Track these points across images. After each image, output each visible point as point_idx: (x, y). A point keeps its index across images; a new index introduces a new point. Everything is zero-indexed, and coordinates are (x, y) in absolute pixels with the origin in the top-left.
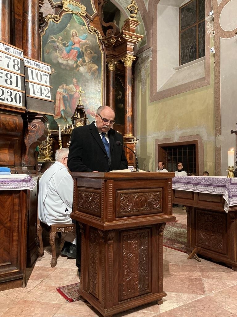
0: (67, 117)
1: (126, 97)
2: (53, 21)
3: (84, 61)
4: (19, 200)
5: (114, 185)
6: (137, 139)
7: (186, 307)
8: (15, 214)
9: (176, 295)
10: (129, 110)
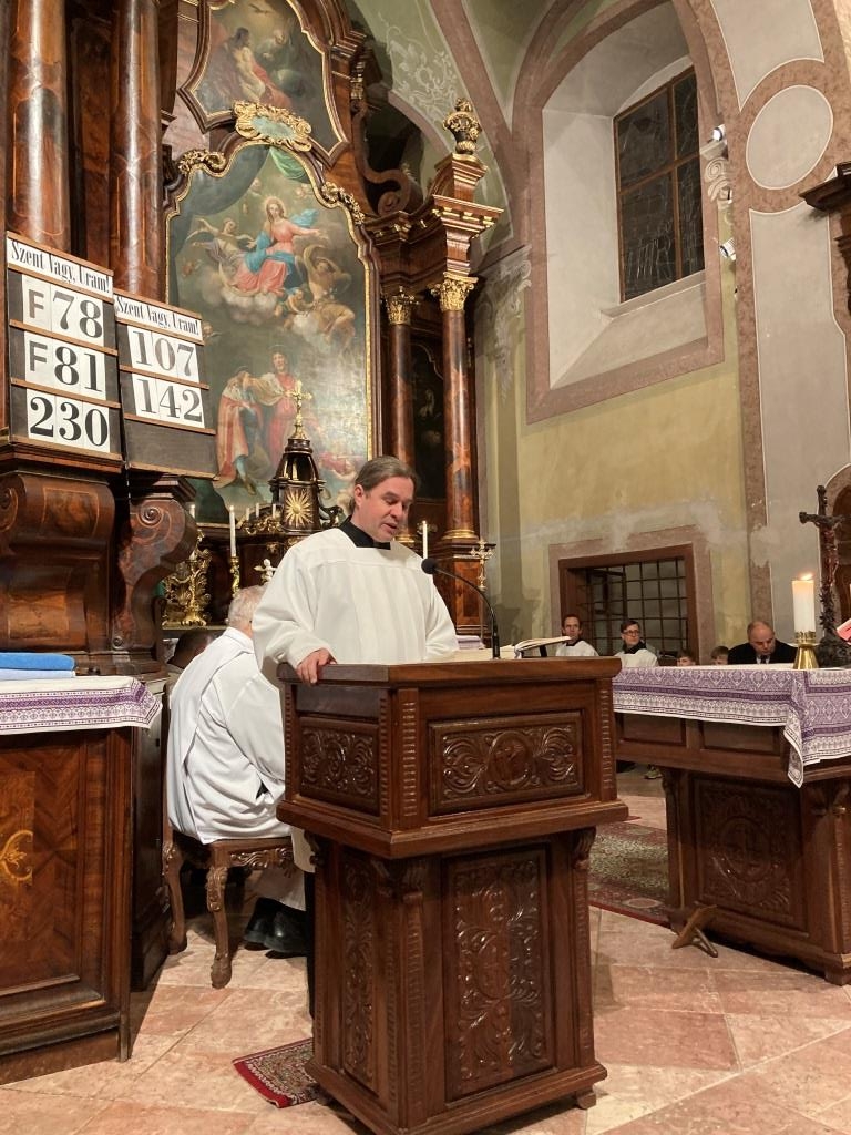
0: (255, 481)
1: (450, 409)
2: (204, 172)
3: (308, 296)
4: (105, 764)
5: (420, 705)
6: (488, 547)
7: (676, 1116)
8: (90, 808)
9: (639, 1072)
10: (459, 451)
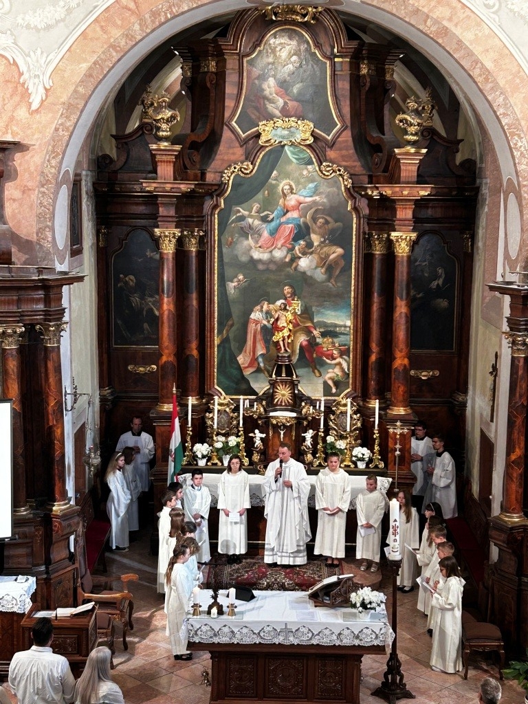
0: (269, 368)
2: (239, 176)
3: (310, 244)
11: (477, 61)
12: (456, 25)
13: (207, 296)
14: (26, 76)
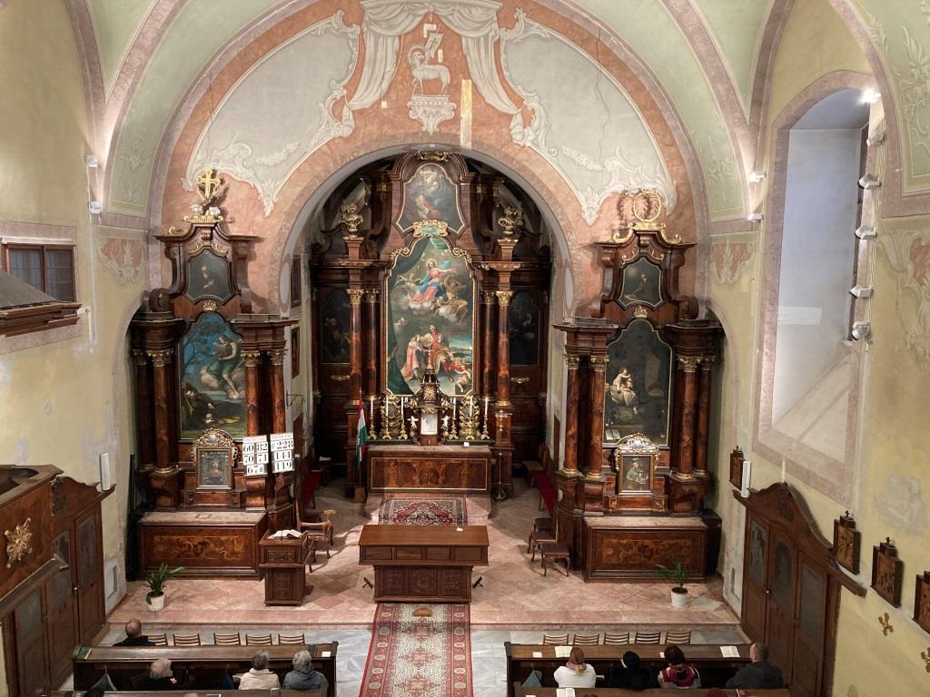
2: (401, 256)
3: (446, 299)
11: (544, 186)
12: (531, 164)
13: (381, 331)
14: (262, 195)
